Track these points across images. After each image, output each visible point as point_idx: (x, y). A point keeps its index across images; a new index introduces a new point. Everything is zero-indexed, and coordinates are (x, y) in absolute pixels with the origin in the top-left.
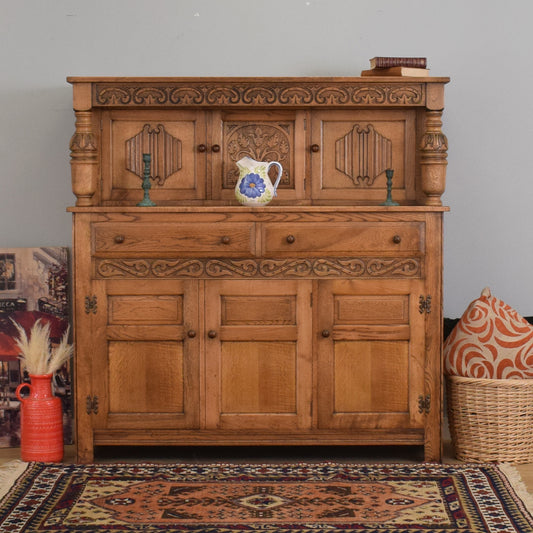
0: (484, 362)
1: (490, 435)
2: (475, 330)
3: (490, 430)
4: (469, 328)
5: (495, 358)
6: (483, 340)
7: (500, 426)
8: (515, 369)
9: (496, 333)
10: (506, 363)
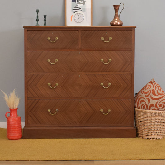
0: (145, 104)
1: (146, 129)
2: (145, 93)
3: (146, 127)
4: (143, 92)
5: (149, 103)
6: (146, 96)
7: (149, 126)
8: (155, 108)
9: (151, 94)
10: (152, 105)
